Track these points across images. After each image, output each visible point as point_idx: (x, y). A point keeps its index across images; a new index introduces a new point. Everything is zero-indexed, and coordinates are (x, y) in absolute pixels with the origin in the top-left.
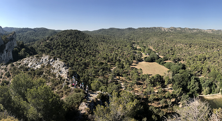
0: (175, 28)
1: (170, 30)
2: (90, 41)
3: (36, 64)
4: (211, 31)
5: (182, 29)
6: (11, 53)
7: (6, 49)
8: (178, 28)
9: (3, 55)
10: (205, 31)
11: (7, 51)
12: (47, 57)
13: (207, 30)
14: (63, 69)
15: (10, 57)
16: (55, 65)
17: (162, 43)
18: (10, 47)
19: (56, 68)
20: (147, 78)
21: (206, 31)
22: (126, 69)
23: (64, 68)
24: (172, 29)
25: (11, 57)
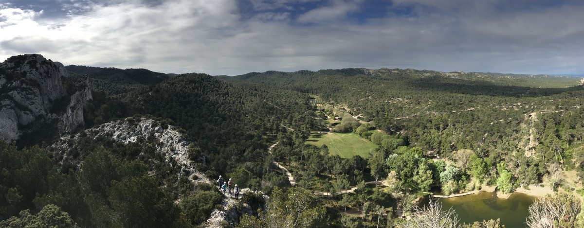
0: (389, 70)
1: (380, 74)
2: (229, 93)
3: (128, 136)
4: (457, 74)
5: (402, 71)
6: (81, 113)
7: (72, 104)
8: (394, 70)
9: (65, 115)
10: (446, 75)
11: (73, 109)
12: (149, 123)
13: (451, 73)
14: (179, 147)
15: (79, 119)
16: (163, 138)
17: (365, 97)
18: (78, 101)
19: (165, 143)
20: (337, 164)
21: (448, 75)
22: (296, 145)
23: (180, 144)
24: (383, 71)
25: (81, 118)
